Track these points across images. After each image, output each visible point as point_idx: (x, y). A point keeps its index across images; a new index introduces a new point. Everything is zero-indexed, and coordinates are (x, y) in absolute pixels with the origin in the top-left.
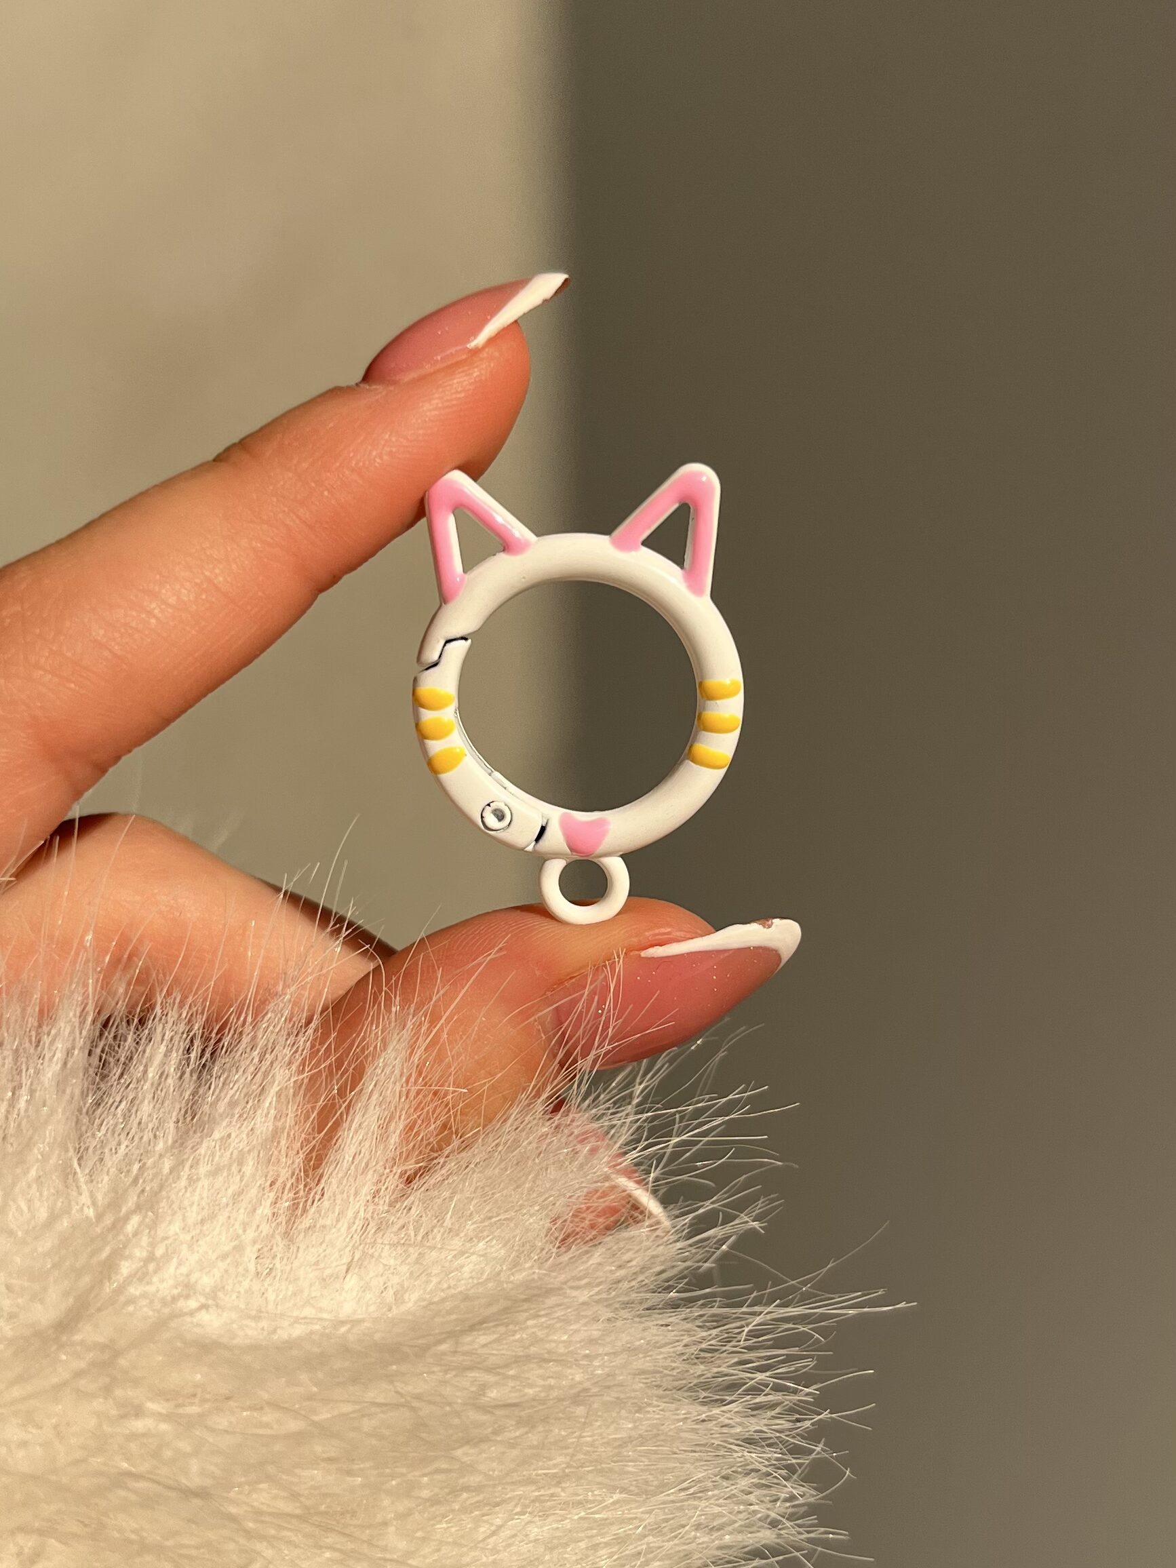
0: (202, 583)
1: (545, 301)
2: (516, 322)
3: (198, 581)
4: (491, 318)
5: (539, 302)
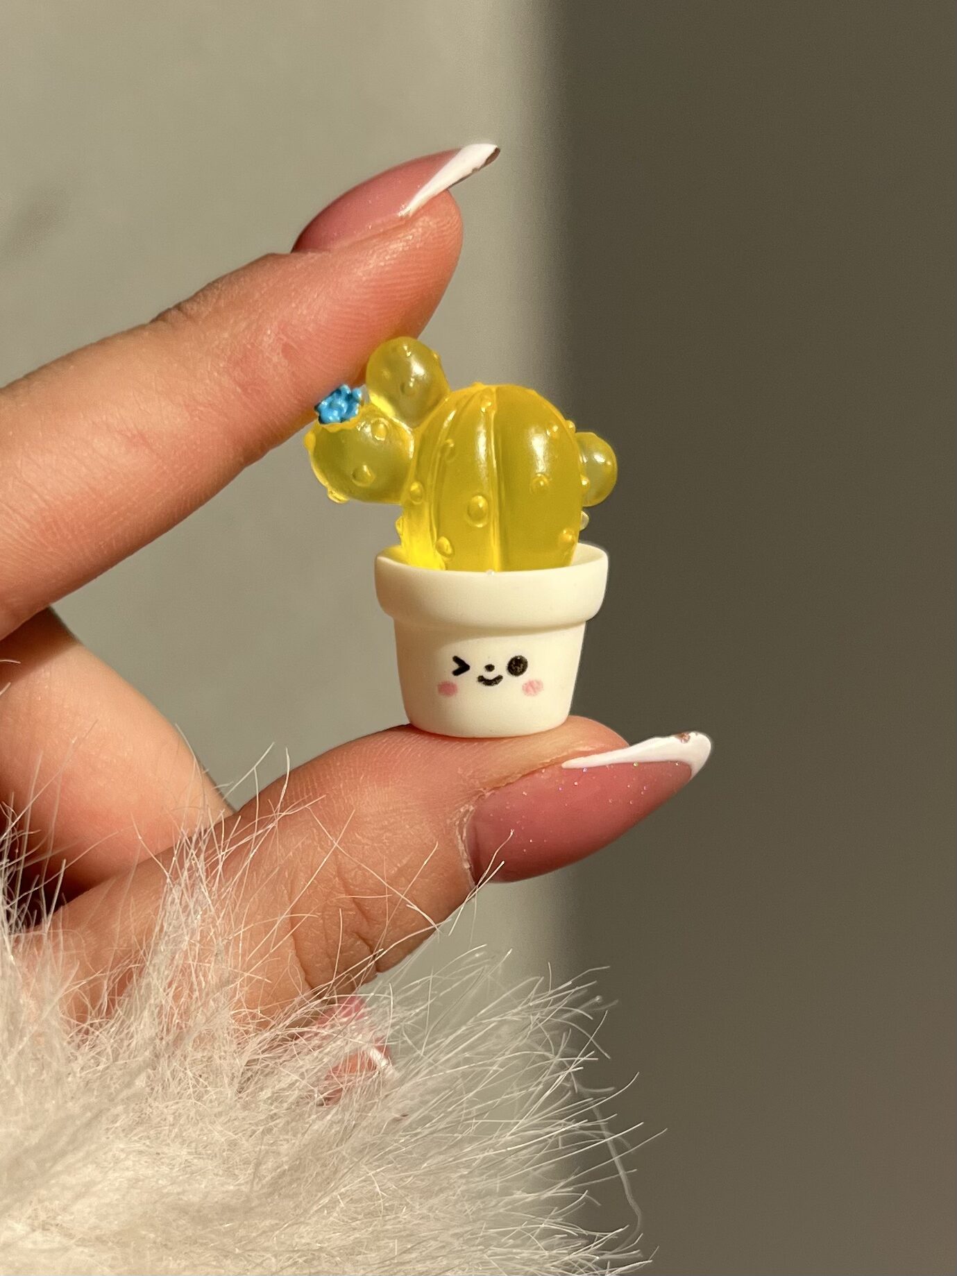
4: (421, 187)
5: (469, 171)
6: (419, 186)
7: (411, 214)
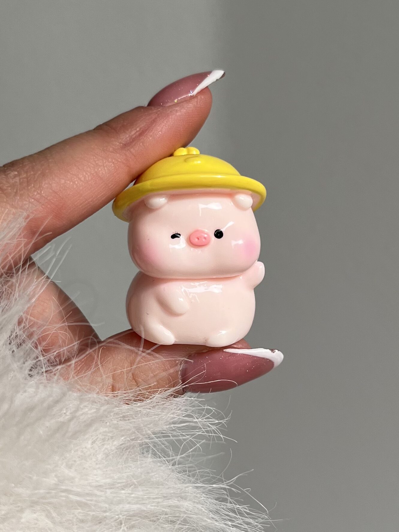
0: (94, 173)
1: (217, 80)
2: (207, 87)
3: (93, 172)
4: (198, 85)
5: (215, 80)
6: (197, 85)
7: (195, 95)
